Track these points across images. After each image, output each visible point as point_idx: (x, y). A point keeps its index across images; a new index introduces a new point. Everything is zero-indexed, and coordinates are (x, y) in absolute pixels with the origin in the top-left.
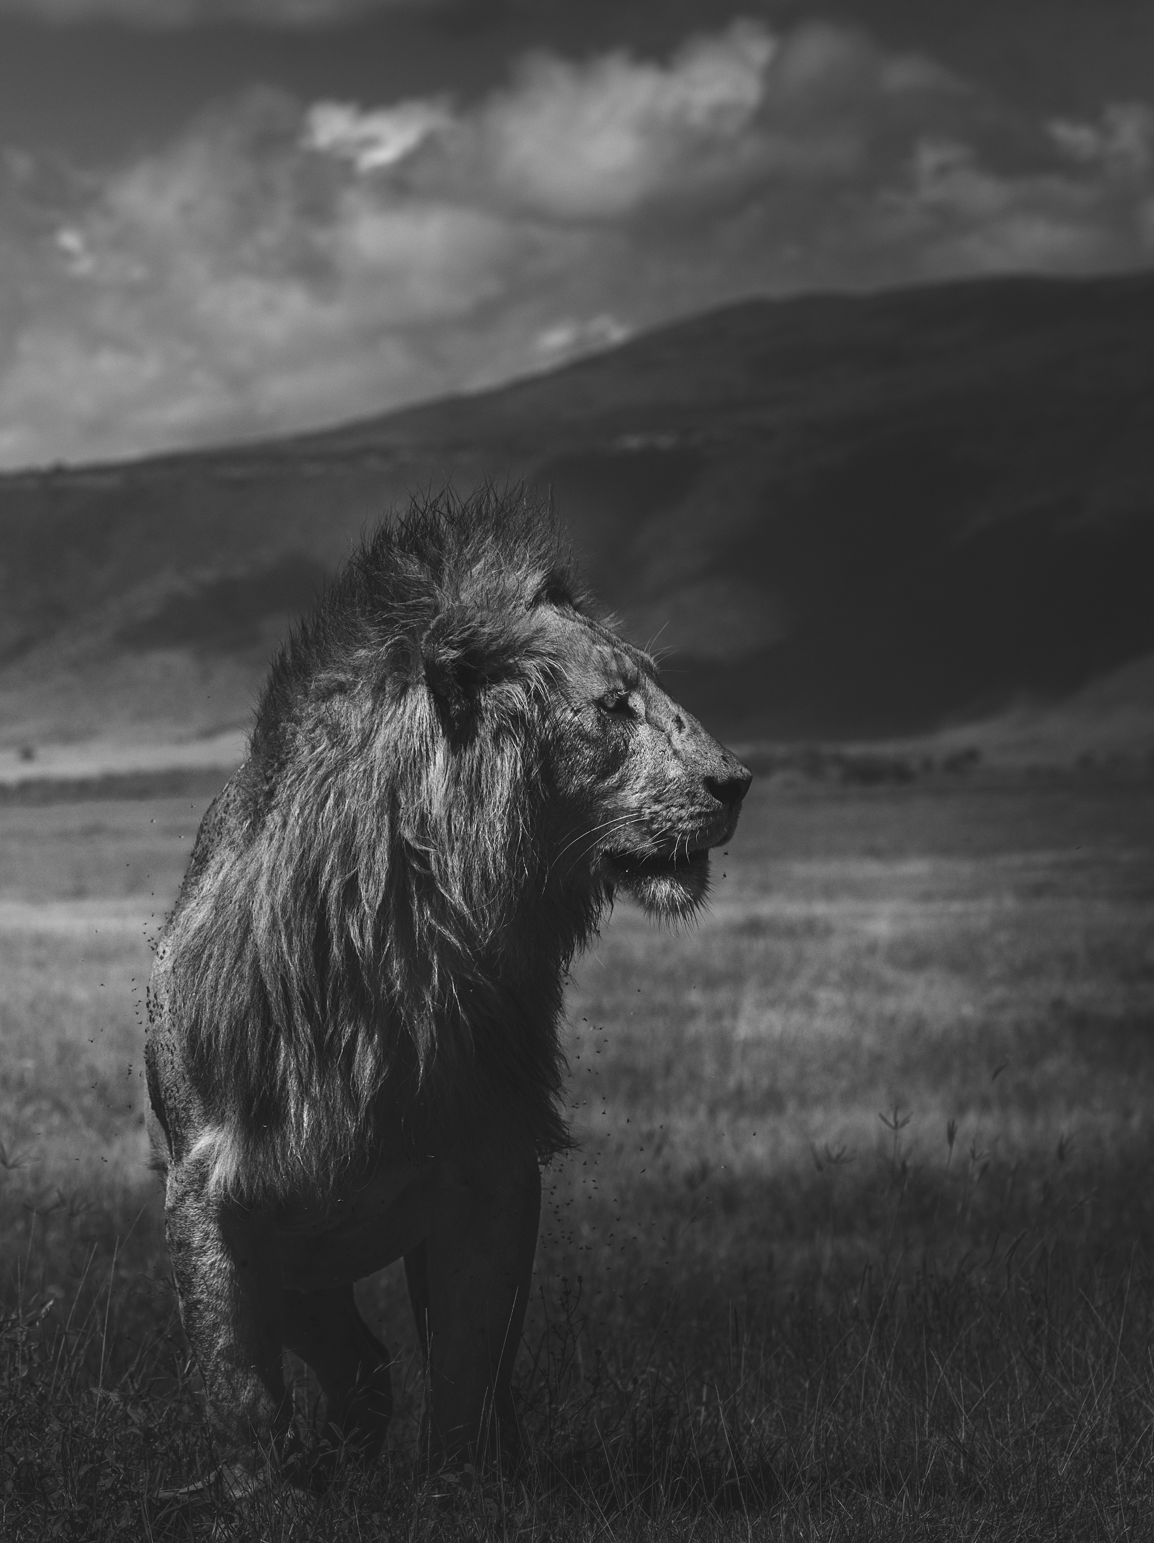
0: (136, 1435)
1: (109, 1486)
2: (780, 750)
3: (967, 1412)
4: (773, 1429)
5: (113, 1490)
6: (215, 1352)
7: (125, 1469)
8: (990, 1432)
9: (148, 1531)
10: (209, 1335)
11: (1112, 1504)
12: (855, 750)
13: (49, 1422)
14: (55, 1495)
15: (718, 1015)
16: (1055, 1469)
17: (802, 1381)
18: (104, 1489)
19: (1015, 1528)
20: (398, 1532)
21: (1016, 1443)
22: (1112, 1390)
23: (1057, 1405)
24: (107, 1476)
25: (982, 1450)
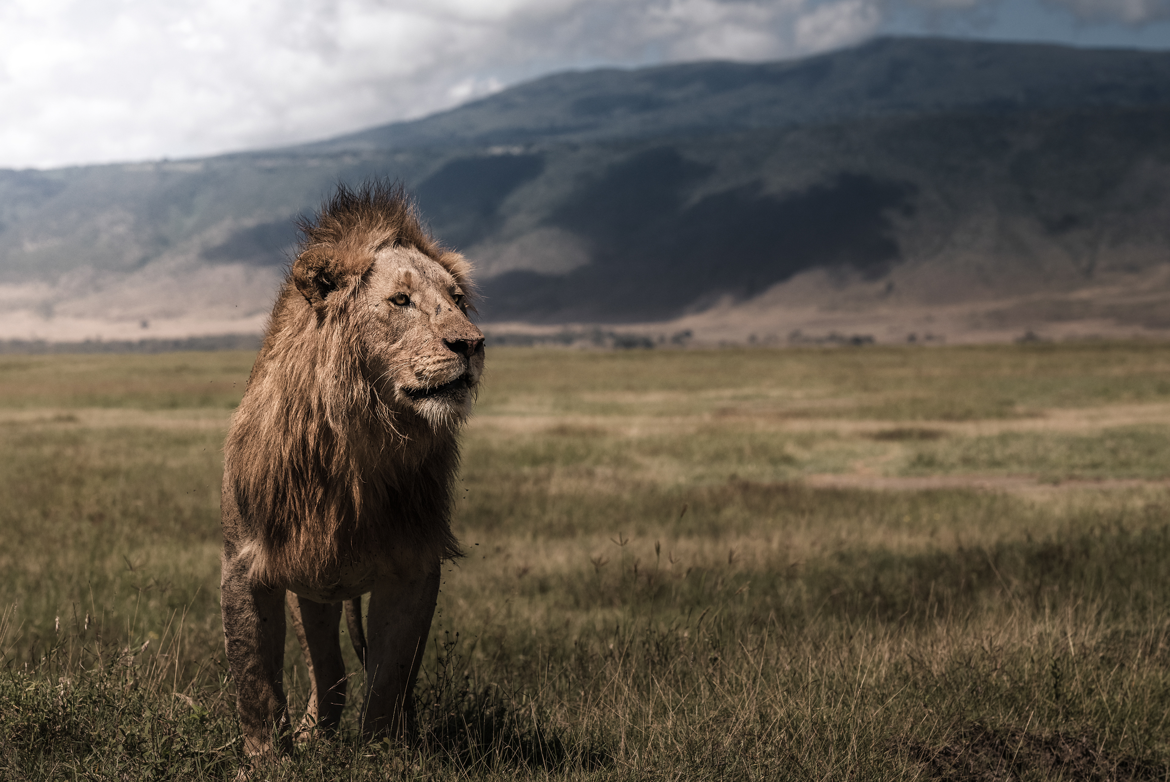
0: (195, 719)
1: (179, 749)
2: (577, 328)
3: (673, 710)
4: (562, 719)
5: (181, 751)
6: (245, 670)
7: (189, 739)
8: (686, 722)
9: (201, 774)
10: (242, 660)
11: (754, 763)
12: (622, 330)
13: (145, 711)
14: (147, 754)
15: (537, 481)
16: (722, 743)
17: (580, 691)
18: (175, 750)
19: (699, 776)
20: (345, 776)
21: (700, 728)
22: (756, 698)
23: (725, 707)
24: (178, 743)
25: (681, 732)
